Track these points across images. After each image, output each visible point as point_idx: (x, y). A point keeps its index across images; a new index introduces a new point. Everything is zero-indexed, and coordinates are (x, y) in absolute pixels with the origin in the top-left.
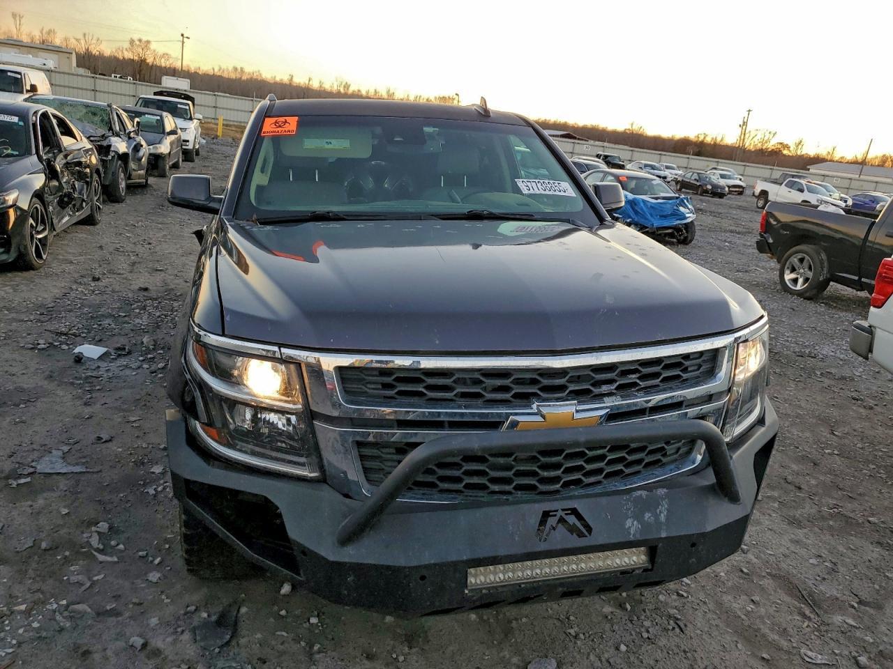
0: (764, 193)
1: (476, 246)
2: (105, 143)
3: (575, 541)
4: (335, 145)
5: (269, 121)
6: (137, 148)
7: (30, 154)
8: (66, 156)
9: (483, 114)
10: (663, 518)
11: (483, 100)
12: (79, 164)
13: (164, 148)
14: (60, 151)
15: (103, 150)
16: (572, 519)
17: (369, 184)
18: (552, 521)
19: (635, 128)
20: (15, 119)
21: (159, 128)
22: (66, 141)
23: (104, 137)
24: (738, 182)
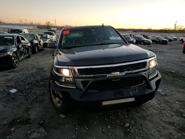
0: (182, 40)
1: (104, 49)
2: (32, 41)
3: (120, 96)
4: (76, 35)
5: (64, 31)
6: (40, 42)
7: (14, 44)
8: (22, 44)
9: (103, 26)
10: (137, 92)
11: (103, 24)
12: (25, 46)
13: (47, 42)
14: (21, 43)
15: (32, 43)
16: (120, 93)
17: (84, 42)
18: (116, 93)
19: (150, 28)
20: (11, 38)
21: (46, 38)
22: (22, 41)
23: (32, 40)
24: (176, 38)
